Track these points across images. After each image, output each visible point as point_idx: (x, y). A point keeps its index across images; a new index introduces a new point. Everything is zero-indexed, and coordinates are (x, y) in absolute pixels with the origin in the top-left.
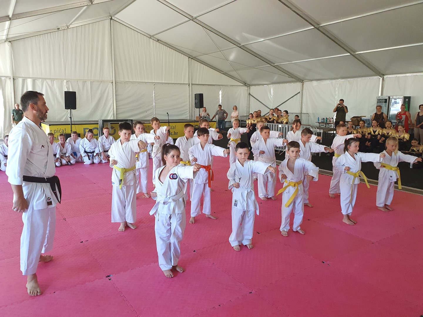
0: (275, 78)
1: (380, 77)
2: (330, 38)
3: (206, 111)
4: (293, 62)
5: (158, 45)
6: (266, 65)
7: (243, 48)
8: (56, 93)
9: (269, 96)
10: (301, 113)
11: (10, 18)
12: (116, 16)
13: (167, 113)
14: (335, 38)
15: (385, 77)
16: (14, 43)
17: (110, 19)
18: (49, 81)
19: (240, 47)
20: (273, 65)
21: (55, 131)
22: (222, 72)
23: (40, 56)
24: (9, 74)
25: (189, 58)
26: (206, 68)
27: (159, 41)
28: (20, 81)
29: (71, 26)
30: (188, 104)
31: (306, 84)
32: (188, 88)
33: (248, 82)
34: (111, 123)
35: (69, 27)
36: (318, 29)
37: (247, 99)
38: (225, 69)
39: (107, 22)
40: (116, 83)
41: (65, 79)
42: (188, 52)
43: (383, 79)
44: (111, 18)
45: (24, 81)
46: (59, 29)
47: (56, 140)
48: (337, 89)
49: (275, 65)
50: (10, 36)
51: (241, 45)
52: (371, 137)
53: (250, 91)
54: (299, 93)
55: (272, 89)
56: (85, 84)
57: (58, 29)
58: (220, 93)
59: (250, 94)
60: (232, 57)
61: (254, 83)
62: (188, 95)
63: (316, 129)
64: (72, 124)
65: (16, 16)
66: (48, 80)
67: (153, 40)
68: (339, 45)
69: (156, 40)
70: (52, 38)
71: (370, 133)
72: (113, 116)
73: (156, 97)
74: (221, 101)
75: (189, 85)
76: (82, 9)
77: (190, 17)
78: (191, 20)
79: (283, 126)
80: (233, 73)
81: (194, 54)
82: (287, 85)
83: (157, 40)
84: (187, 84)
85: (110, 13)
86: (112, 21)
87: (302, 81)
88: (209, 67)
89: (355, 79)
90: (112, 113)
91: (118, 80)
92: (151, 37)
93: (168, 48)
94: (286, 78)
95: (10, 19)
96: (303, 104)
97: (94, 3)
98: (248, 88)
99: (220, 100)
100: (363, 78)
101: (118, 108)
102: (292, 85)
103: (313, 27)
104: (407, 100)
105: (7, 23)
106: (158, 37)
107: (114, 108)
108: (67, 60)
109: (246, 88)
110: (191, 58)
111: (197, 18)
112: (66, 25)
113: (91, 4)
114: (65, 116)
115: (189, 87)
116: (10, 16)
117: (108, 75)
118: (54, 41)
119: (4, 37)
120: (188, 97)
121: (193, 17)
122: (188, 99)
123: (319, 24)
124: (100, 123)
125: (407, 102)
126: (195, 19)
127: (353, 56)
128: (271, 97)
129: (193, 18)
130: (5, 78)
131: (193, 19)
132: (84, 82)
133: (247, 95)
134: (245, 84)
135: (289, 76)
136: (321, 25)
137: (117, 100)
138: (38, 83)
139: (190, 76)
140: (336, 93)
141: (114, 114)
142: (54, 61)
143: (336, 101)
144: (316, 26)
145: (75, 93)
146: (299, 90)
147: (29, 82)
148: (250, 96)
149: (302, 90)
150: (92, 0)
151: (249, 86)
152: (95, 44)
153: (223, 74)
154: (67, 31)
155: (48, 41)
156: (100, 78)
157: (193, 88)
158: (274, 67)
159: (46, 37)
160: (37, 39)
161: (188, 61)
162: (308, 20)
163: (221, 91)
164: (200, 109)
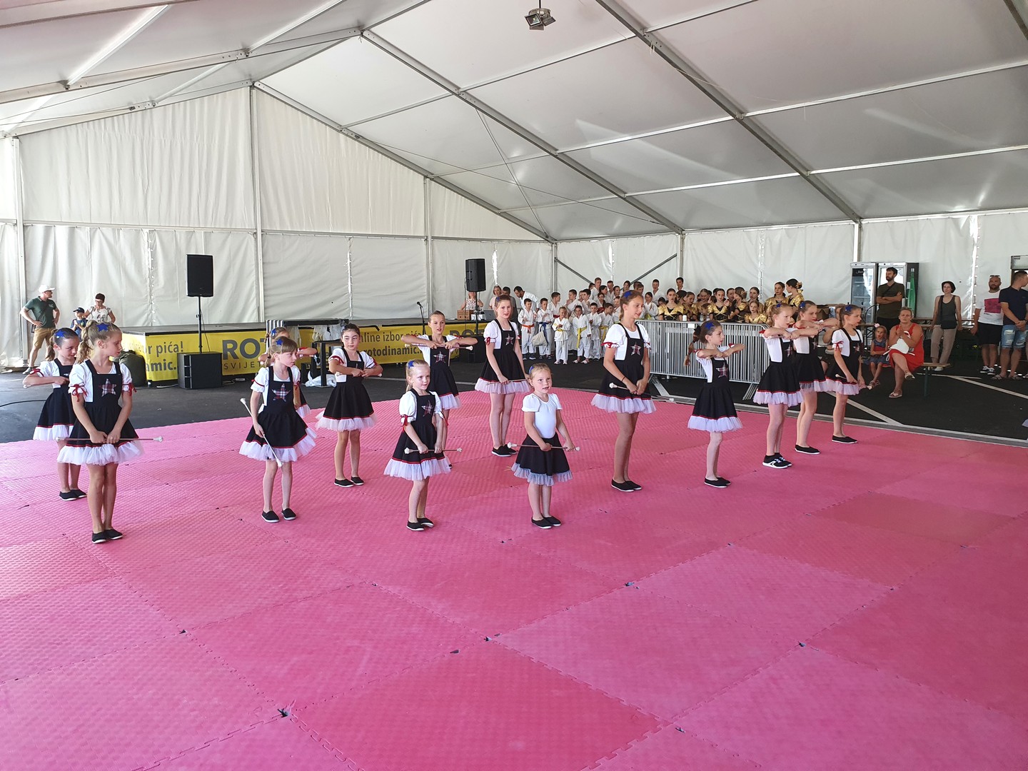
0: (618, 224)
1: (854, 223)
2: (763, 140)
4: (673, 189)
5: (357, 146)
6: (607, 195)
7: (562, 158)
8: (125, 259)
9: (604, 265)
11: (69, 86)
12: (265, 81)
13: (419, 303)
14: (773, 140)
15: (864, 222)
16: (26, 140)
17: (250, 86)
18: (108, 232)
19: (556, 157)
20: (622, 195)
21: (159, 348)
22: (497, 211)
23: (88, 172)
24: (14, 214)
25: (426, 177)
27: (359, 140)
28: (39, 230)
29: (160, 104)
30: (426, 282)
31: (692, 238)
32: (425, 246)
33: (553, 233)
34: (299, 328)
35: (157, 105)
36: (740, 121)
37: (550, 271)
38: (504, 204)
39: (244, 93)
40: (264, 236)
41: (146, 226)
42: (423, 163)
43: (860, 227)
45: (48, 230)
46: (134, 108)
47: (161, 370)
48: (760, 248)
49: (627, 195)
51: (558, 152)
53: (556, 254)
54: (675, 256)
55: (610, 246)
56: (190, 239)
57: (131, 108)
58: (495, 257)
59: (556, 260)
60: (520, 175)
61: (565, 234)
62: (425, 261)
64: (202, 332)
66: (104, 229)
67: (347, 135)
68: (780, 155)
69: (353, 136)
70: (116, 129)
72: (256, 313)
73: (354, 267)
74: (496, 277)
75: (426, 240)
77: (453, 89)
78: (453, 93)
80: (521, 214)
81: (438, 169)
82: (647, 239)
83: (356, 136)
84: (421, 237)
85: (252, 75)
86: (254, 91)
87: (680, 230)
88: (469, 198)
89: (801, 226)
90: (253, 306)
91: (267, 228)
92: (341, 129)
93: (380, 155)
94: (648, 223)
95: (67, 89)
97: (250, 55)
98: (552, 246)
99: (495, 274)
100: (818, 224)
101: (268, 293)
102: (659, 239)
103: (731, 118)
104: (913, 270)
106: (359, 129)
107: (258, 294)
108: (150, 181)
109: (547, 246)
110: (430, 179)
111: (469, 91)
114: (146, 315)
115: (427, 245)
117: (245, 216)
118: (121, 136)
119: (11, 128)
120: (425, 267)
121: (459, 88)
122: (424, 272)
123: (743, 110)
125: (912, 275)
126: (464, 93)
127: (806, 178)
128: (607, 267)
129: (461, 90)
131: (458, 92)
132: (191, 234)
133: (550, 262)
134: (547, 238)
135: (655, 220)
136: (748, 115)
137: (266, 275)
138: (83, 235)
139: (429, 220)
140: (760, 256)
141: (259, 308)
142: (119, 183)
143: (759, 273)
144: (737, 116)
145: (211, 257)
146: (676, 250)
147: (61, 233)
148: (559, 264)
149: (682, 251)
150: (248, 49)
151: (554, 242)
152: (217, 142)
153: (499, 214)
154: (151, 112)
155: (107, 134)
156: (226, 224)
157: (436, 248)
158: (624, 199)
159: (103, 126)
160: (79, 130)
161: (423, 185)
162: (724, 105)
163: (495, 253)
164: (478, 293)
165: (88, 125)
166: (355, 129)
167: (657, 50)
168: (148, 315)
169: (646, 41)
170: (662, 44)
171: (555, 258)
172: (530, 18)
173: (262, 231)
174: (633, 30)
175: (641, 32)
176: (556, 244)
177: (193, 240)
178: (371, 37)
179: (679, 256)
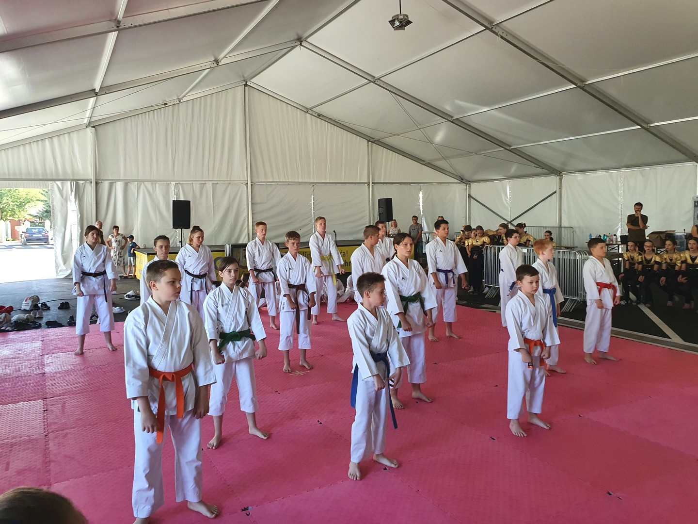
0: (513, 169)
1: (697, 164)
3: (396, 226)
4: (542, 143)
5: (319, 123)
6: (497, 148)
7: (458, 122)
8: (159, 202)
9: (504, 199)
10: (560, 227)
11: (97, 92)
12: (253, 80)
13: (334, 231)
14: (613, 101)
16: (100, 129)
17: (244, 85)
18: (148, 184)
19: (452, 122)
20: (508, 148)
22: (422, 162)
23: (137, 146)
24: (91, 176)
25: (369, 141)
26: (395, 156)
27: (320, 117)
28: (106, 185)
29: (185, 99)
30: (368, 214)
31: (567, 178)
32: (367, 189)
33: (467, 176)
35: (182, 101)
36: (582, 88)
37: (465, 204)
38: (427, 157)
39: (240, 90)
40: (253, 186)
41: (173, 181)
42: (368, 132)
44: (245, 83)
45: (111, 185)
46: (167, 104)
48: (620, 185)
49: (512, 147)
50: (93, 119)
51: (453, 118)
52: (687, 268)
53: (470, 192)
54: (555, 192)
55: (508, 187)
56: (203, 188)
57: (165, 104)
58: (421, 195)
59: (470, 196)
60: (439, 137)
61: (476, 177)
62: (367, 199)
63: (586, 255)
65: (106, 89)
66: (146, 183)
67: (312, 115)
68: (620, 113)
69: (316, 115)
70: (156, 119)
71: (685, 262)
72: (247, 237)
73: (316, 205)
74: (421, 209)
75: (369, 185)
76: (202, 73)
77: (370, 78)
78: (371, 81)
79: (529, 250)
80: (441, 164)
81: (377, 135)
82: (535, 180)
83: (318, 115)
84: (365, 183)
85: (244, 77)
86: (246, 88)
87: (558, 173)
88: (401, 154)
89: (653, 168)
90: (245, 233)
91: (255, 179)
92: (307, 110)
93: (336, 127)
94: (533, 169)
95: (97, 94)
96: (563, 211)
97: (220, 64)
98: (466, 186)
99: (421, 207)
102: (543, 179)
103: (574, 86)
105: (92, 100)
106: (319, 110)
107: (248, 225)
108: (177, 150)
109: (463, 186)
110: (372, 142)
111: (381, 79)
112: (178, 97)
113: (216, 65)
115: (369, 188)
116: (97, 90)
117: (240, 172)
118: (159, 122)
119: (86, 121)
120: (367, 203)
121: (374, 77)
122: (367, 207)
123: (583, 80)
124: (228, 249)
126: (378, 80)
127: (647, 130)
128: (506, 201)
129: (376, 79)
130: (83, 182)
131: (374, 80)
132: (203, 185)
133: (465, 198)
134: (462, 180)
135: (536, 166)
136: (588, 83)
137: (254, 212)
138: (133, 187)
139: (371, 171)
140: (620, 192)
141: (249, 234)
142: (157, 153)
143: (620, 205)
144: (578, 85)
145: (189, 202)
146: (555, 188)
147: (119, 186)
148: (472, 199)
149: (560, 188)
150: (218, 60)
151: (468, 183)
152: (221, 124)
153: (424, 165)
154: (178, 106)
155: (150, 122)
156: (227, 178)
157: (375, 189)
158: (510, 151)
159: (147, 118)
160: (133, 121)
161: (366, 147)
162: (566, 76)
163: (421, 192)
164: (387, 223)
165: (138, 117)
166: (317, 110)
167: (502, 37)
168: (174, 239)
169: (494, 32)
170: (508, 33)
171: (469, 194)
172: (392, 22)
173: (251, 182)
174: (482, 25)
175: (489, 26)
176: (470, 184)
177: (204, 189)
178: (307, 46)
179: (558, 192)
